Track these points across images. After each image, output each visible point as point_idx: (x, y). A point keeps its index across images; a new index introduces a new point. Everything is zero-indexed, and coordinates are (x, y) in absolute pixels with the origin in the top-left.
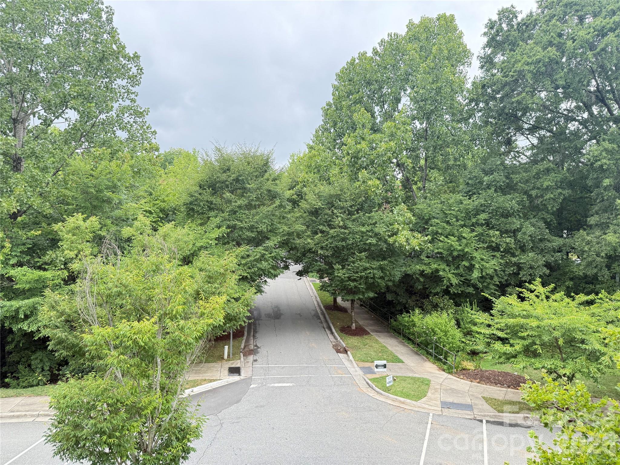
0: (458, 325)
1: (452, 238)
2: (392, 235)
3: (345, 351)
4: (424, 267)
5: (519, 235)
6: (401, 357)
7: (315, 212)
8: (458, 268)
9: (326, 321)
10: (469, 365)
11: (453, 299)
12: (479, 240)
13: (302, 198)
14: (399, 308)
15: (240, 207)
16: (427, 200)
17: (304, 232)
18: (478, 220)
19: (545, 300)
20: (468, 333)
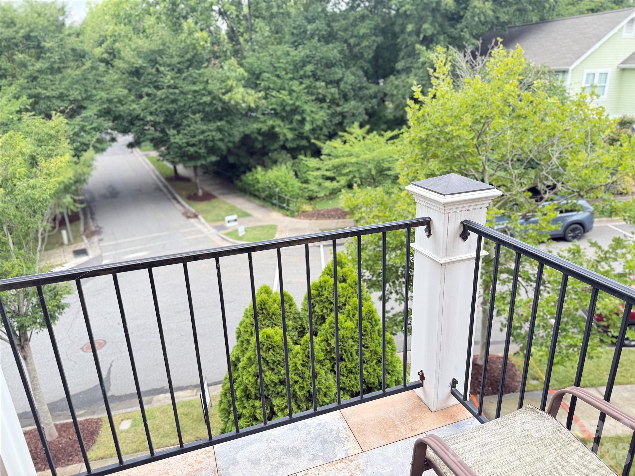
0: (296, 175)
1: (283, 92)
2: (226, 92)
3: (196, 216)
4: (260, 126)
5: (342, 85)
6: (249, 211)
7: (136, 72)
8: (291, 122)
9: (170, 192)
10: (307, 208)
11: (291, 153)
12: (308, 93)
13: (115, 56)
14: (242, 169)
15: (40, 71)
16: (256, 54)
17: (125, 97)
18: (305, 72)
19: (362, 141)
20: (306, 182)
